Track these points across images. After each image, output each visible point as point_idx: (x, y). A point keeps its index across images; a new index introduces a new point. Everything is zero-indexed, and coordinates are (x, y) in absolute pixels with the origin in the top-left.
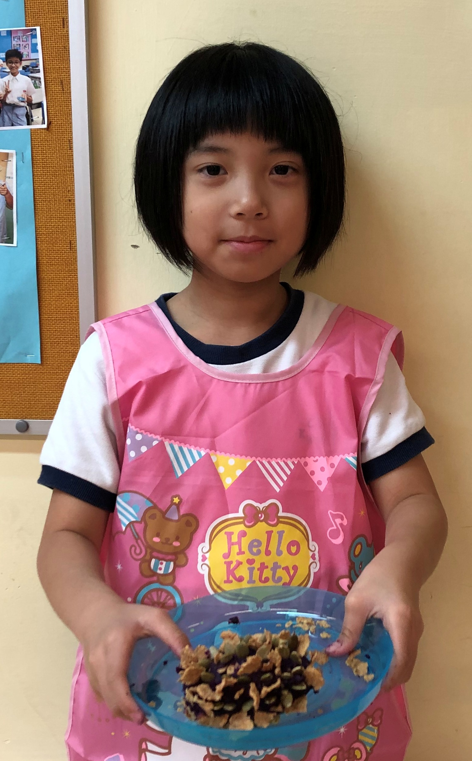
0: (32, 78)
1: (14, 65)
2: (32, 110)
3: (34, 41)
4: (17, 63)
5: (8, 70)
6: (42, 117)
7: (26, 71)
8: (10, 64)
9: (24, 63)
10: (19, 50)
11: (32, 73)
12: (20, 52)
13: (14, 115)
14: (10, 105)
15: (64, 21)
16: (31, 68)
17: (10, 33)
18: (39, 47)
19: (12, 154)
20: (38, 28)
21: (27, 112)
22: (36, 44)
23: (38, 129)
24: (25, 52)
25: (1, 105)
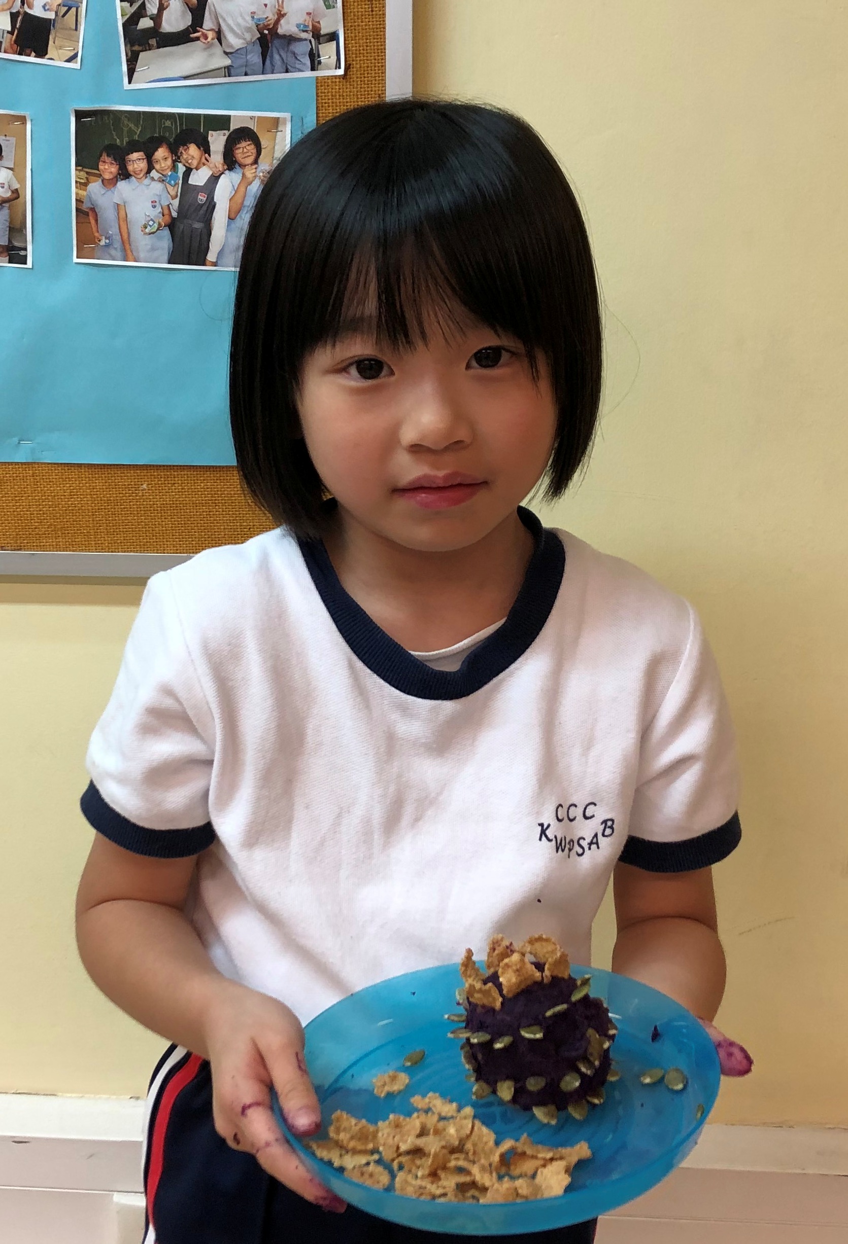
2: (320, 46)
6: (336, 57)
13: (289, 54)
14: (284, 37)
19: (285, 119)
21: (312, 49)
23: (328, 77)
25: (269, 37)
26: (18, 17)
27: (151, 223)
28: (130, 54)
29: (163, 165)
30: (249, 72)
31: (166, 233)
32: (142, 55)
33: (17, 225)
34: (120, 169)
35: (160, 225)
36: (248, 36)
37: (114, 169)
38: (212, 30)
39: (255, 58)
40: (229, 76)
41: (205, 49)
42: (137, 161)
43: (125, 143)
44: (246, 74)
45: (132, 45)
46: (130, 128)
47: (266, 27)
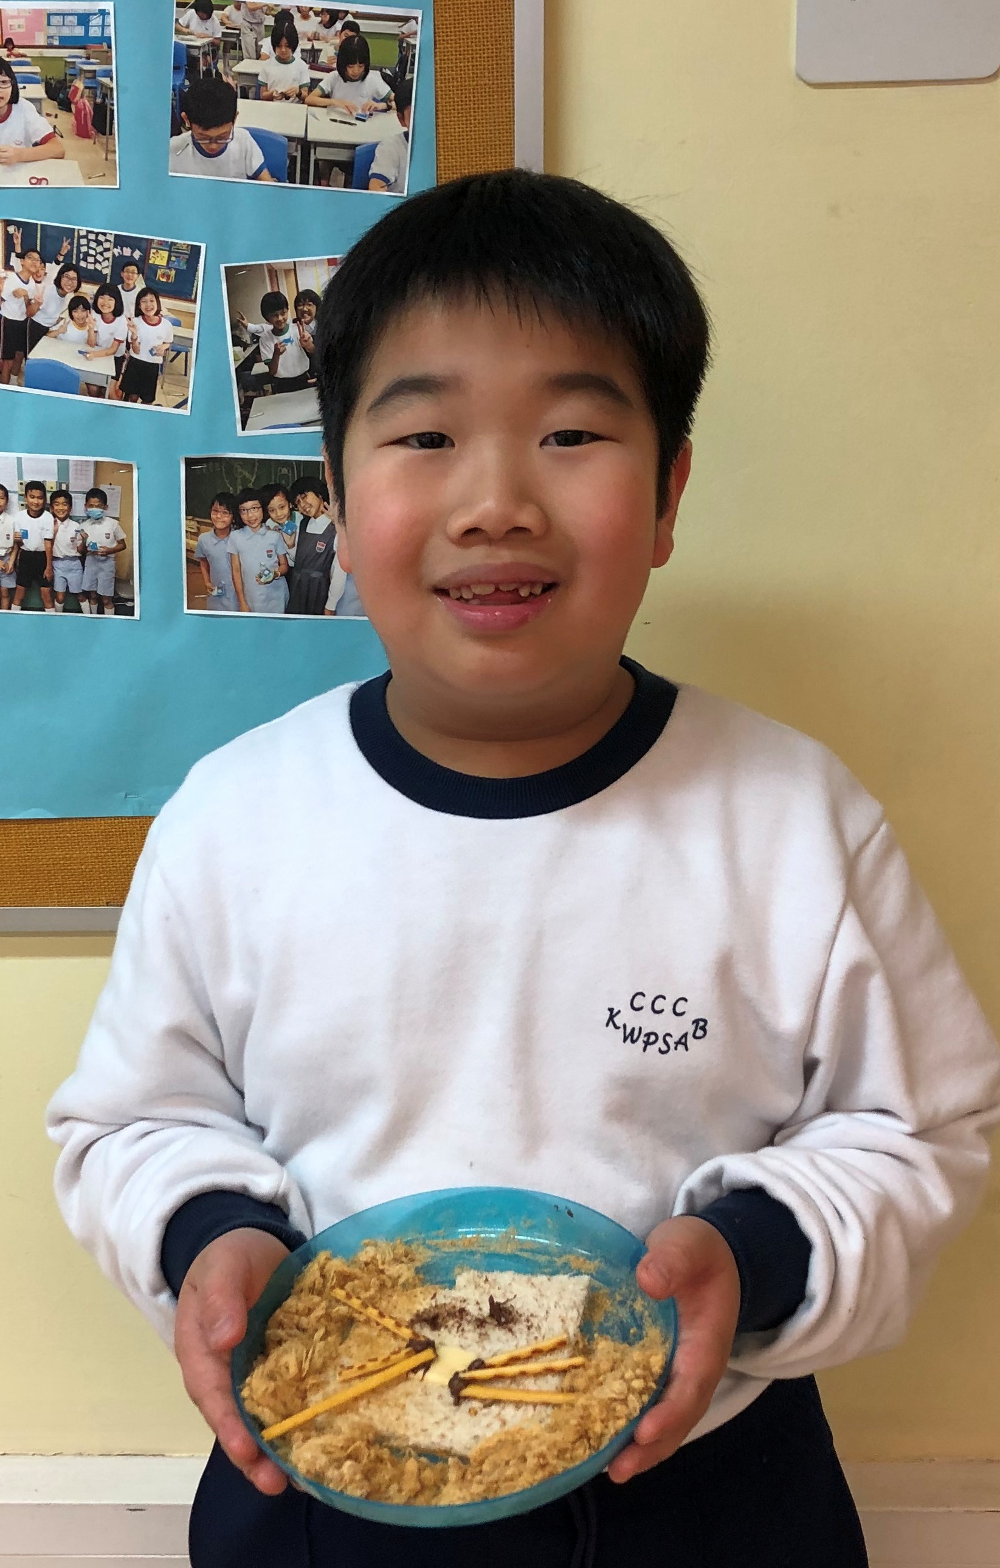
26: (123, 361)
27: (267, 572)
28: (243, 400)
29: (279, 514)
31: (283, 583)
32: (255, 400)
33: (124, 575)
34: (234, 518)
35: (276, 575)
37: (227, 518)
42: (251, 509)
43: (239, 492)
45: (246, 391)
46: (245, 476)
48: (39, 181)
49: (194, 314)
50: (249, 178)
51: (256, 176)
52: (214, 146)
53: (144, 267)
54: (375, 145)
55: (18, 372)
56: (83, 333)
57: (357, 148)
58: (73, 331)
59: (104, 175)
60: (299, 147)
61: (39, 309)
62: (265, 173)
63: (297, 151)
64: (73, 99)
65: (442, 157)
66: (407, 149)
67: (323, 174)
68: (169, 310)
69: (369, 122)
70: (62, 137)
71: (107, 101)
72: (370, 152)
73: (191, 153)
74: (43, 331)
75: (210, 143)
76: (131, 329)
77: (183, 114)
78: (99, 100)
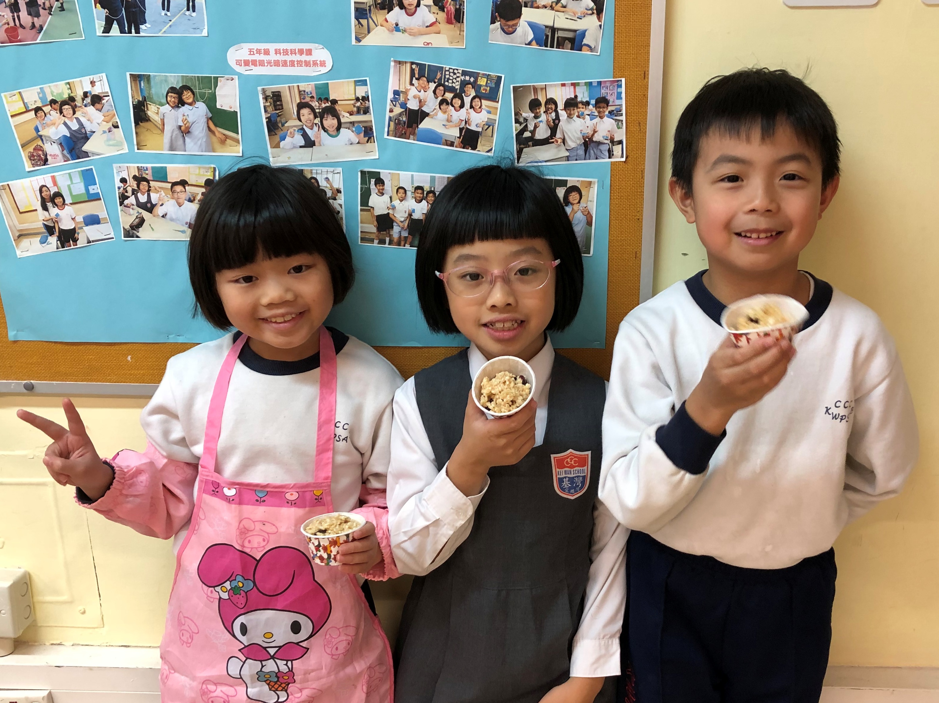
0: (616, 120)
1: (601, 110)
2: (613, 147)
3: (619, 90)
4: (604, 108)
5: (597, 114)
6: (621, 152)
7: (611, 115)
8: (598, 109)
9: (610, 108)
10: (607, 98)
11: (616, 116)
12: (607, 99)
13: (598, 150)
14: (596, 142)
15: (645, 73)
16: (615, 112)
17: (600, 83)
18: (623, 95)
19: (595, 182)
20: (623, 80)
21: (609, 148)
22: (621, 93)
23: (617, 162)
24: (611, 99)
25: (588, 142)
26: (463, 130)
28: (518, 149)
30: (578, 158)
36: (578, 142)
38: (561, 138)
39: (581, 152)
40: (568, 161)
41: (557, 147)
44: (576, 160)
47: (587, 137)
48: (428, 44)
49: (497, 108)
50: (526, 44)
51: (530, 44)
52: (510, 29)
53: (475, 85)
54: (586, 31)
55: (414, 134)
56: (445, 116)
57: (577, 32)
58: (441, 115)
59: (458, 42)
60: (550, 30)
61: (425, 104)
62: (534, 42)
63: (549, 32)
64: (446, 5)
65: (616, 37)
66: (600, 32)
67: (561, 44)
68: (486, 106)
69: (584, 19)
70: (440, 23)
71: (461, 7)
72: (583, 34)
73: (499, 32)
74: (427, 115)
75: (509, 28)
76: (468, 114)
77: (497, 14)
78: (458, 7)
